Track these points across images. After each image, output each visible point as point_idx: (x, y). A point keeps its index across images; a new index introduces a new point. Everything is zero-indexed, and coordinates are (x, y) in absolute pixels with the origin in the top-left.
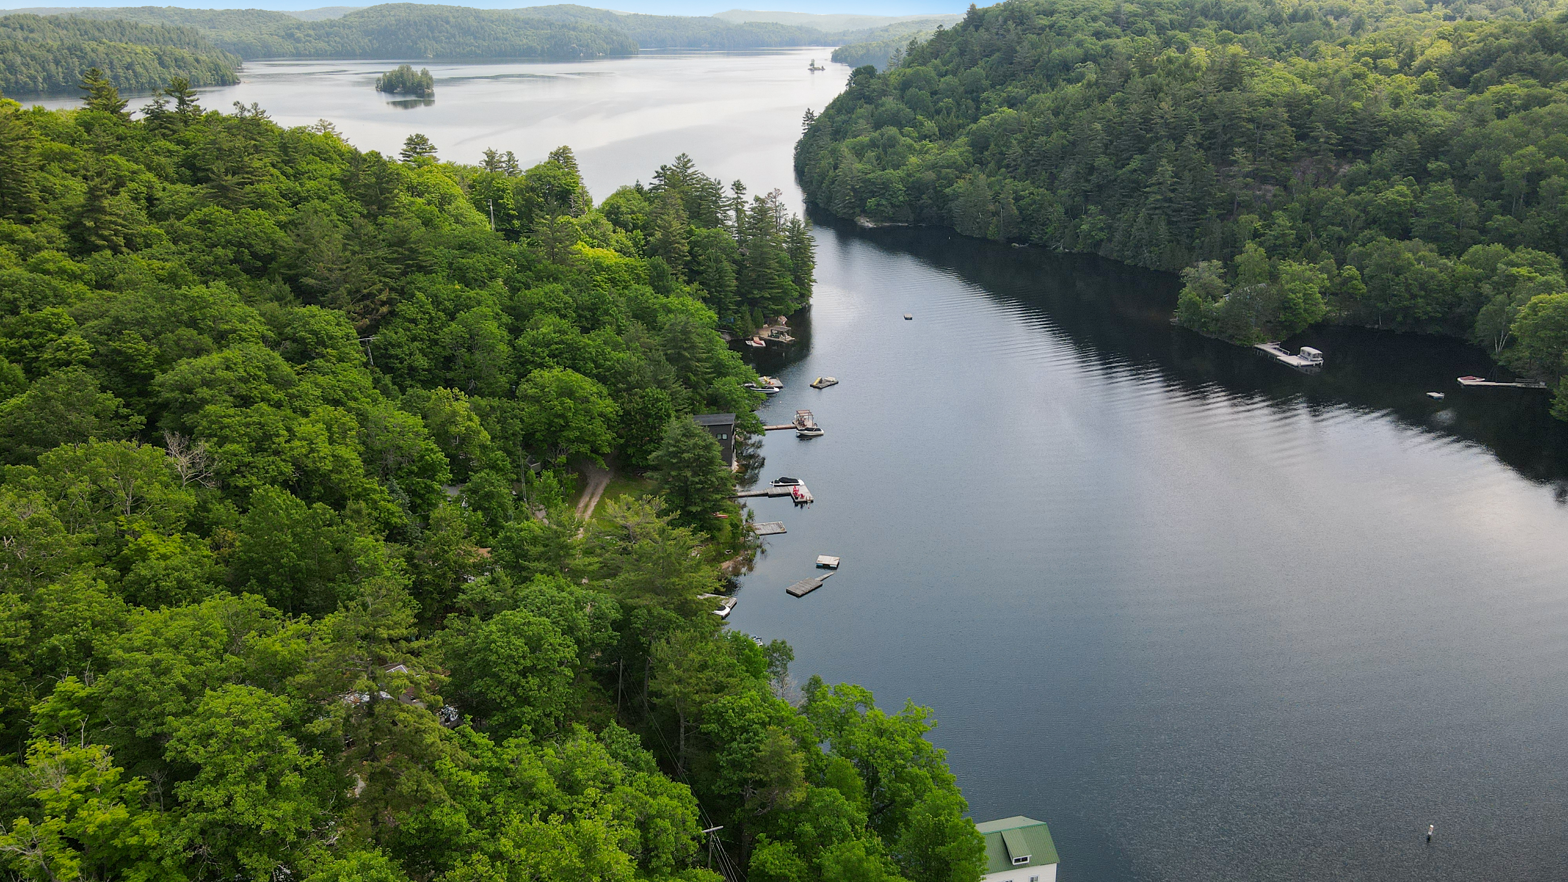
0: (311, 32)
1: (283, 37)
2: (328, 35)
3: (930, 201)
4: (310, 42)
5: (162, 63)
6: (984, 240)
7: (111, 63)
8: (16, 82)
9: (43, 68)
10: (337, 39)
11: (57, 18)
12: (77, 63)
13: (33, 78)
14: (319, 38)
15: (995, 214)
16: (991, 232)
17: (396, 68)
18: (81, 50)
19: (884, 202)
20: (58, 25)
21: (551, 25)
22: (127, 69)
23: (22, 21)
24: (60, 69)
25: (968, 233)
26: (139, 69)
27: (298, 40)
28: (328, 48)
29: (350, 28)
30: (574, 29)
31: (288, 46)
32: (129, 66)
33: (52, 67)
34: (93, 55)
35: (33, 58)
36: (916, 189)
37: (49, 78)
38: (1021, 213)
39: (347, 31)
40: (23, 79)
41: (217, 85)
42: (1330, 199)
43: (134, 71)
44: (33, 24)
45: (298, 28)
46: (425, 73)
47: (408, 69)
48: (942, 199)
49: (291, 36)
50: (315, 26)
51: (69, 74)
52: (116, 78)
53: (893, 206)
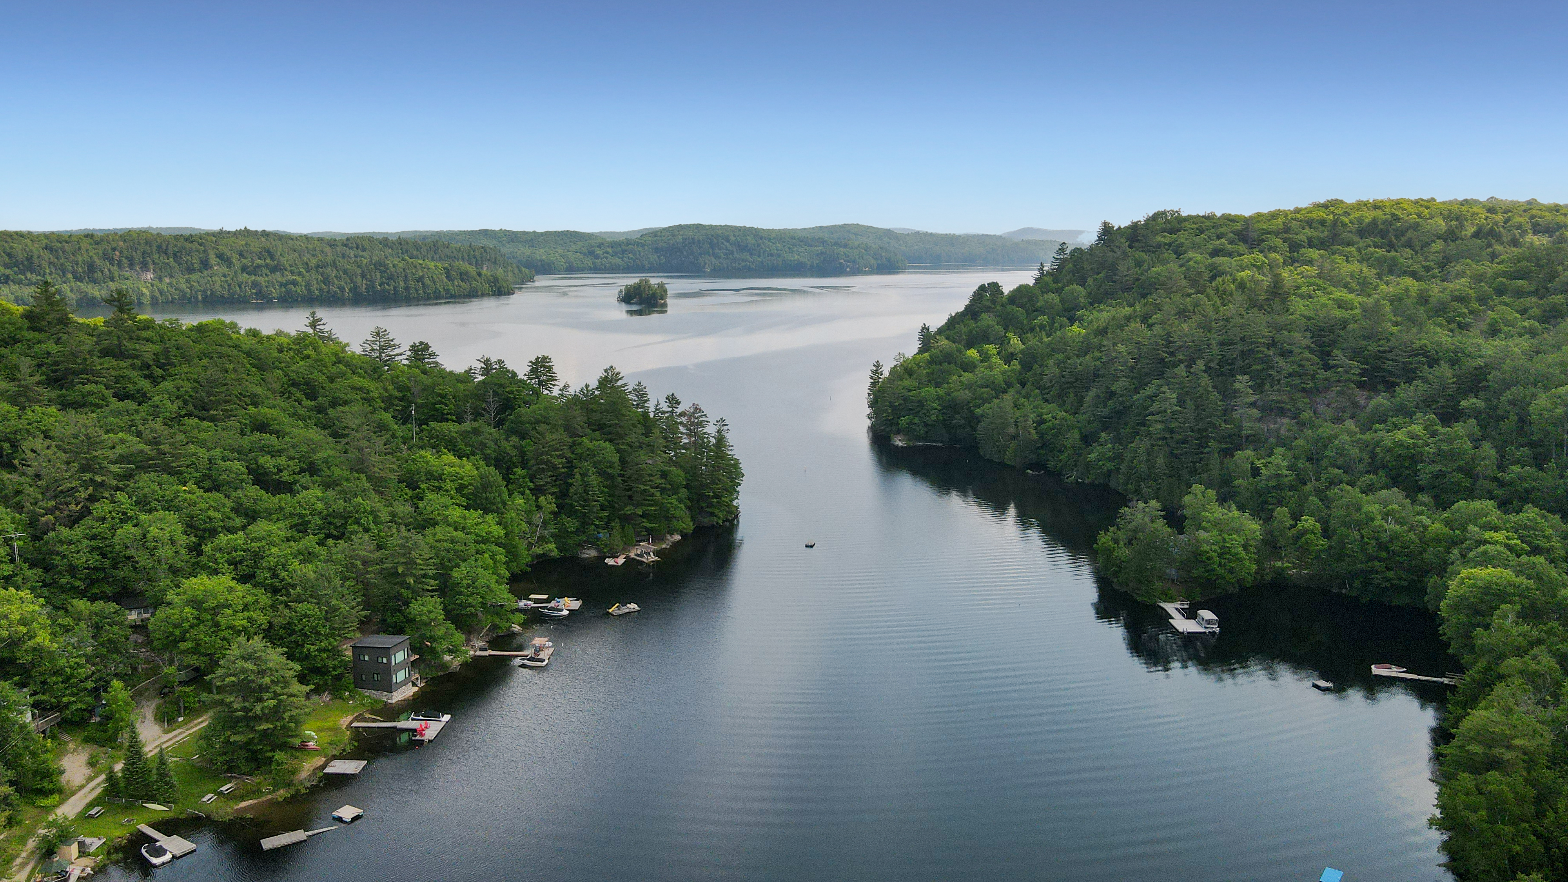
0: (610, 250)
1: (585, 254)
2: (623, 251)
3: (963, 422)
4: (607, 258)
5: (448, 277)
6: (1002, 465)
7: (406, 276)
8: (328, 292)
9: (352, 281)
10: (631, 256)
11: (387, 239)
12: (378, 276)
13: (342, 289)
14: (615, 254)
15: (1014, 437)
16: (1009, 457)
17: (637, 280)
18: (384, 266)
19: (916, 420)
20: (386, 245)
21: (823, 242)
22: (418, 282)
23: (358, 241)
24: (364, 282)
25: (988, 456)
26: (427, 281)
27: (597, 257)
28: (621, 263)
29: (643, 245)
30: (845, 246)
31: (589, 262)
32: (420, 279)
33: (359, 280)
34: (393, 269)
35: (345, 272)
36: (952, 407)
37: (354, 289)
38: (1041, 437)
39: (640, 249)
40: (334, 289)
41: (494, 295)
42: (1336, 437)
43: (423, 284)
44: (366, 243)
45: (599, 247)
46: (661, 286)
47: (647, 281)
48: (973, 421)
49: (591, 253)
50: (614, 245)
51: (371, 287)
52: (407, 289)
53: (926, 425)
